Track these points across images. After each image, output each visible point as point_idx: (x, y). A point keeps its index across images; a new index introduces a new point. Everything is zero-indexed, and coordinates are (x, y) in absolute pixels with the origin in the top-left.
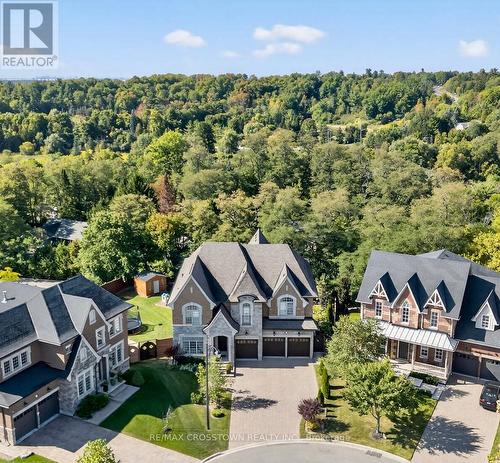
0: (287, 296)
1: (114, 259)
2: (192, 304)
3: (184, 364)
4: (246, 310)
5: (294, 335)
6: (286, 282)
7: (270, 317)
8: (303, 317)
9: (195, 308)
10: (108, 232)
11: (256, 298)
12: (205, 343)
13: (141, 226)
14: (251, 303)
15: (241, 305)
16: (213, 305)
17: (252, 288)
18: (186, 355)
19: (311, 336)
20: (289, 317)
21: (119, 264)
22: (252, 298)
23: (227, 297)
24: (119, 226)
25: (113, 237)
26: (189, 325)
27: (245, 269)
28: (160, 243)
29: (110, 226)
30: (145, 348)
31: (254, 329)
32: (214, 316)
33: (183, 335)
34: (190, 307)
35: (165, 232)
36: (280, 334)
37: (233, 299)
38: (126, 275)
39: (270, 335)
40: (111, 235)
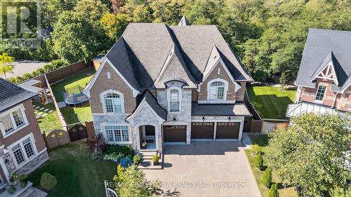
0: (218, 80)
1: (77, 47)
2: (111, 91)
3: (108, 154)
4: (174, 96)
5: (224, 120)
6: (219, 65)
7: (199, 102)
8: (234, 102)
9: (116, 96)
10: (70, 26)
11: (186, 84)
12: (130, 131)
13: (97, 23)
14: (180, 90)
15: (168, 91)
16: (136, 93)
17: (180, 72)
18: (111, 143)
19: (242, 120)
20: (220, 101)
21: (81, 51)
22: (180, 84)
23: (152, 83)
24: (79, 22)
25: (74, 29)
26: (110, 114)
27: (173, 51)
28: (111, 35)
29: (72, 22)
30: (74, 130)
31: (183, 114)
32: (138, 104)
33: (105, 124)
34: (110, 96)
35: (113, 26)
36: (209, 119)
37: (159, 84)
38: (87, 58)
39: (199, 120)
40: (72, 28)
